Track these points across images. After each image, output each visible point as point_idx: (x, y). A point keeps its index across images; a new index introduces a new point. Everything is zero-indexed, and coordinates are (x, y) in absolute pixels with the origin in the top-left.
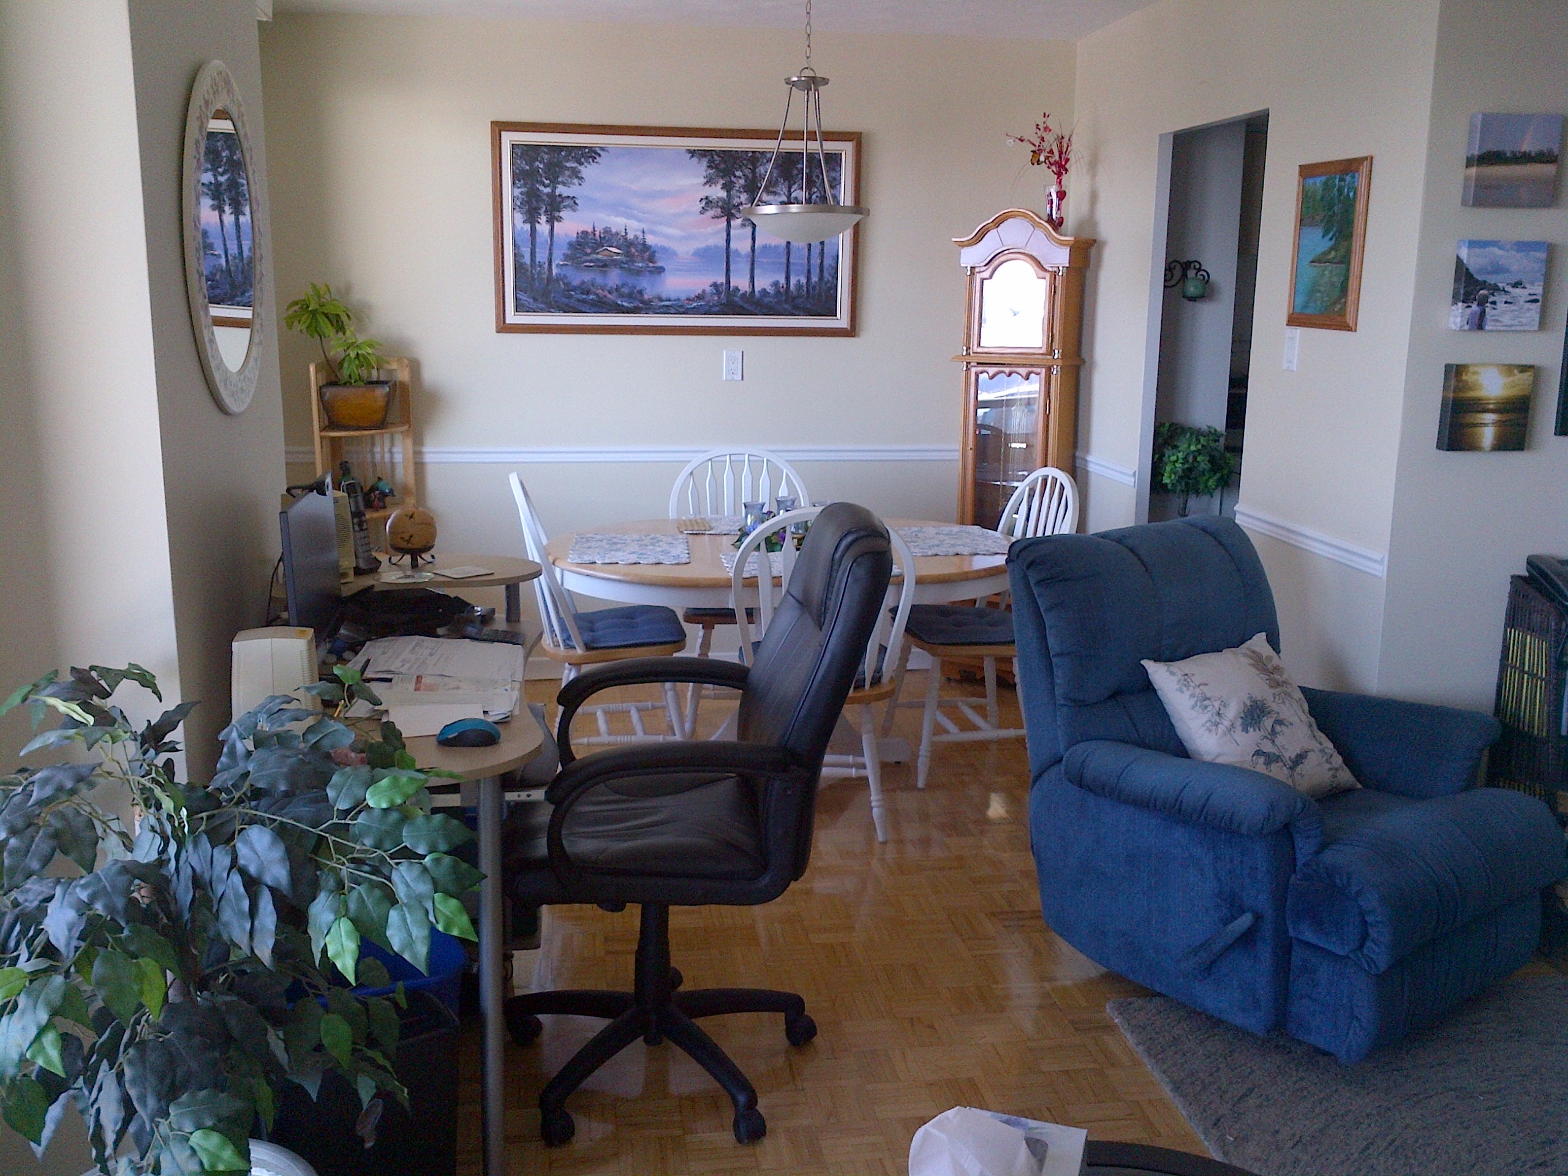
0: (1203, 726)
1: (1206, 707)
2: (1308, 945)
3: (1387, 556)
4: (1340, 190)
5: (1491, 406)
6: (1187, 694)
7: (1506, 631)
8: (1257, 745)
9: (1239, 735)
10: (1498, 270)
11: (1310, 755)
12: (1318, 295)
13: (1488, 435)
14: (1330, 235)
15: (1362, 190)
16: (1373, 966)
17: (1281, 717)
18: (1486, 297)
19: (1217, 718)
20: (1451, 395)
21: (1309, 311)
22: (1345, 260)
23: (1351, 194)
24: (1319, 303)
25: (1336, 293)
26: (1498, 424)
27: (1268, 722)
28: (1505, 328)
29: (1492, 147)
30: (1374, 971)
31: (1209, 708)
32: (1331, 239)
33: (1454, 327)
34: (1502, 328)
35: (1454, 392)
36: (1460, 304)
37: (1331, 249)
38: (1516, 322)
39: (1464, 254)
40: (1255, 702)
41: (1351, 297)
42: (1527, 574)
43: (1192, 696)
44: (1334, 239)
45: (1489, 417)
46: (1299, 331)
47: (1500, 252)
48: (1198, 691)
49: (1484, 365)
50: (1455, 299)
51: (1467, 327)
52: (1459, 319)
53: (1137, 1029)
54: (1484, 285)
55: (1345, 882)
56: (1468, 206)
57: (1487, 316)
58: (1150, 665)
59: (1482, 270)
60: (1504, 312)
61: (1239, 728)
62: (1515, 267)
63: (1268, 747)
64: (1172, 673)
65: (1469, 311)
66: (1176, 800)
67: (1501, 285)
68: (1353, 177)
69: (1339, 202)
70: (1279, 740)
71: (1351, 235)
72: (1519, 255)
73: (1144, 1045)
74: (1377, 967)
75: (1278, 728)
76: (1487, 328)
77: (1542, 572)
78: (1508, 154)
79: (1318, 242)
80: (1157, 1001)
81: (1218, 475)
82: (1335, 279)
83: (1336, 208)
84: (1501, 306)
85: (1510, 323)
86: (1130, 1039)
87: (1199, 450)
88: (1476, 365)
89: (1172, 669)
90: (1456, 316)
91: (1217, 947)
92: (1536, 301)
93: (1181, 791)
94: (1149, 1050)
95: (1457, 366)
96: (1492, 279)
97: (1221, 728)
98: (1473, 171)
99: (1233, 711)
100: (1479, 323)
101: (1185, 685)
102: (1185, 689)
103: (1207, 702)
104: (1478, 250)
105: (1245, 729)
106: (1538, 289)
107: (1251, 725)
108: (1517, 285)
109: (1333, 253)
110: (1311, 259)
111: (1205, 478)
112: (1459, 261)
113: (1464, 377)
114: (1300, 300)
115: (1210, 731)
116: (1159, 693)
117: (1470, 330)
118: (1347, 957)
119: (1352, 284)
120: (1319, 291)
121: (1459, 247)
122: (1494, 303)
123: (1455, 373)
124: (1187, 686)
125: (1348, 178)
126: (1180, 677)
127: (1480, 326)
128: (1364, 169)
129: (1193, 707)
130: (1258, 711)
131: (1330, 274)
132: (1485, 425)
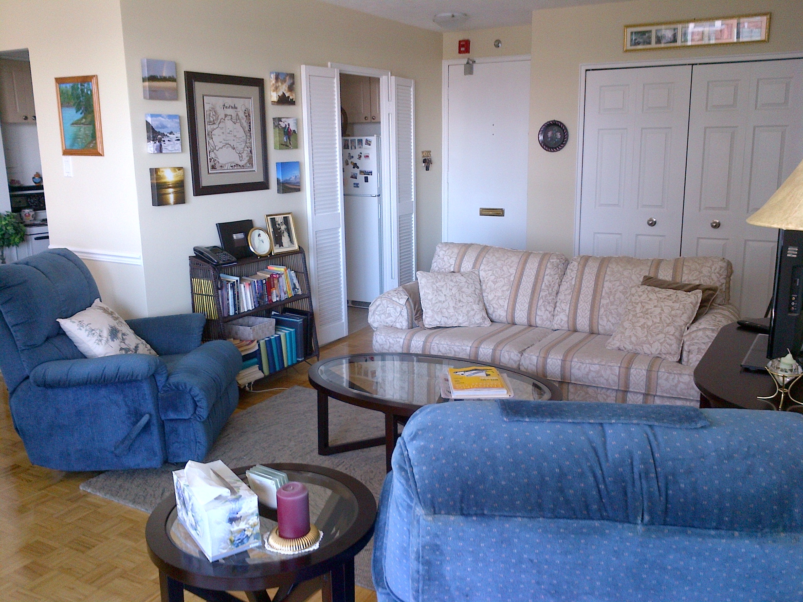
0: (95, 343)
1: (94, 334)
2: (172, 420)
3: (142, 255)
4: (82, 90)
5: (171, 186)
6: (84, 330)
7: (191, 280)
8: (120, 345)
9: (111, 343)
10: (163, 127)
11: (139, 346)
12: (79, 140)
13: (171, 198)
14: (81, 111)
15: (95, 90)
16: (201, 418)
17: (123, 332)
18: (161, 139)
19: (100, 338)
20: (155, 182)
21: (75, 148)
22: (92, 123)
23: (89, 92)
24: (80, 144)
25: (90, 139)
26: (175, 193)
27: (120, 335)
28: (170, 152)
29: (152, 74)
30: (203, 420)
31: (95, 334)
32: (81, 113)
33: (151, 152)
34: (168, 152)
35: (156, 180)
36: (152, 142)
37: (82, 118)
38: (173, 149)
39: (149, 120)
40: (112, 327)
41: (98, 141)
42: (195, 255)
43: (86, 330)
44: (83, 113)
45: (171, 190)
46: (70, 158)
47: (163, 119)
48: (88, 328)
49: (165, 168)
50: (149, 139)
51: (156, 152)
52: (152, 149)
53: (101, 489)
54: (159, 133)
55: (184, 387)
56: (147, 99)
57: (163, 147)
58: (61, 321)
59: (158, 127)
60: (168, 145)
61: (110, 340)
62: (169, 126)
63: (124, 346)
64: (74, 322)
65: (155, 144)
66: (102, 375)
67: (165, 133)
68: (89, 85)
69: (82, 96)
70: (126, 342)
71: (93, 111)
72: (169, 120)
73: (108, 494)
74: (203, 418)
75: (124, 337)
76: (163, 152)
77: (200, 252)
78: (159, 77)
79: (73, 114)
80: (102, 476)
81: (19, 236)
82: (87, 132)
83: (81, 99)
84: (167, 142)
85: (171, 149)
86: (100, 495)
87: (7, 224)
88: (162, 168)
89: (73, 320)
90: (151, 147)
91: (133, 436)
92: (179, 140)
93: (103, 371)
94: (112, 495)
95: (155, 169)
96: (162, 131)
97: (103, 342)
98: (147, 84)
99: (105, 333)
100: (160, 150)
101: (81, 326)
102: (82, 328)
103: (93, 332)
104: (155, 119)
105: (113, 340)
106: (179, 135)
107: (114, 338)
108: (171, 133)
109: (84, 120)
110: (72, 122)
111: (13, 238)
112: (147, 123)
113: (159, 173)
114: (68, 143)
115: (99, 344)
116: (67, 333)
117: (157, 153)
118: (190, 418)
119: (98, 134)
120: (80, 138)
121: (147, 117)
122: (164, 141)
123: (154, 172)
124: (83, 326)
125: (86, 85)
126: (77, 323)
127: (161, 151)
128: (94, 81)
129: (88, 336)
130: (114, 331)
131: (84, 130)
132: (170, 193)
